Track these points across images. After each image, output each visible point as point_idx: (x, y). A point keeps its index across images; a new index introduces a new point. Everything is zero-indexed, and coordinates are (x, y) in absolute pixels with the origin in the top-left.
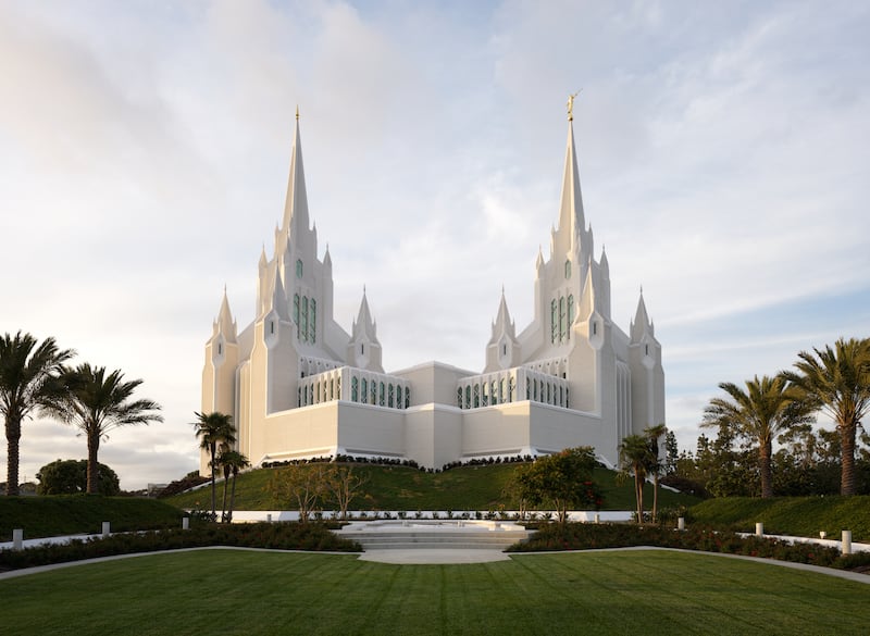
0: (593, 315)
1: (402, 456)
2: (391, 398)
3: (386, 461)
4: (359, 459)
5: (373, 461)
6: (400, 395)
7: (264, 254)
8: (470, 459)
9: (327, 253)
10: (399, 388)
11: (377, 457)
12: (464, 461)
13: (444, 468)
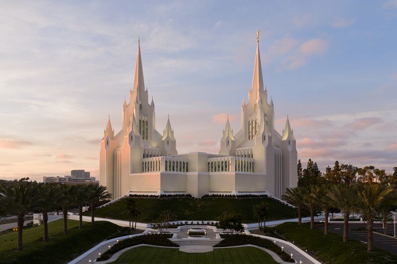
0: (264, 132)
1: (185, 192)
2: (180, 167)
3: (179, 195)
4: (169, 195)
5: (174, 196)
6: (184, 166)
7: (125, 101)
8: (212, 194)
9: (153, 101)
10: (184, 163)
11: (175, 194)
12: (210, 194)
13: (202, 197)
